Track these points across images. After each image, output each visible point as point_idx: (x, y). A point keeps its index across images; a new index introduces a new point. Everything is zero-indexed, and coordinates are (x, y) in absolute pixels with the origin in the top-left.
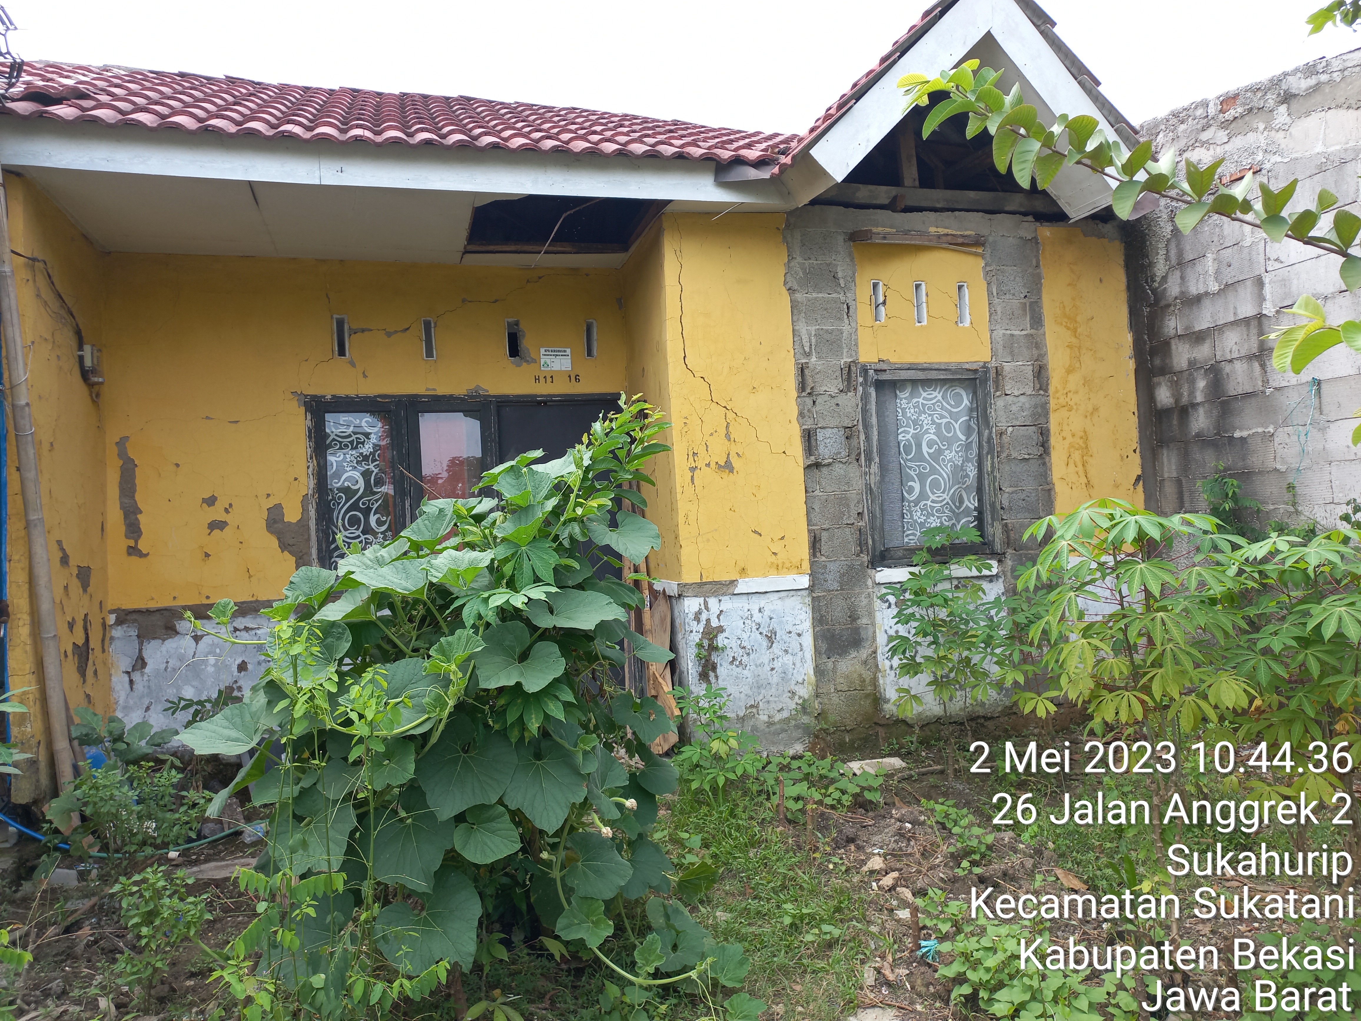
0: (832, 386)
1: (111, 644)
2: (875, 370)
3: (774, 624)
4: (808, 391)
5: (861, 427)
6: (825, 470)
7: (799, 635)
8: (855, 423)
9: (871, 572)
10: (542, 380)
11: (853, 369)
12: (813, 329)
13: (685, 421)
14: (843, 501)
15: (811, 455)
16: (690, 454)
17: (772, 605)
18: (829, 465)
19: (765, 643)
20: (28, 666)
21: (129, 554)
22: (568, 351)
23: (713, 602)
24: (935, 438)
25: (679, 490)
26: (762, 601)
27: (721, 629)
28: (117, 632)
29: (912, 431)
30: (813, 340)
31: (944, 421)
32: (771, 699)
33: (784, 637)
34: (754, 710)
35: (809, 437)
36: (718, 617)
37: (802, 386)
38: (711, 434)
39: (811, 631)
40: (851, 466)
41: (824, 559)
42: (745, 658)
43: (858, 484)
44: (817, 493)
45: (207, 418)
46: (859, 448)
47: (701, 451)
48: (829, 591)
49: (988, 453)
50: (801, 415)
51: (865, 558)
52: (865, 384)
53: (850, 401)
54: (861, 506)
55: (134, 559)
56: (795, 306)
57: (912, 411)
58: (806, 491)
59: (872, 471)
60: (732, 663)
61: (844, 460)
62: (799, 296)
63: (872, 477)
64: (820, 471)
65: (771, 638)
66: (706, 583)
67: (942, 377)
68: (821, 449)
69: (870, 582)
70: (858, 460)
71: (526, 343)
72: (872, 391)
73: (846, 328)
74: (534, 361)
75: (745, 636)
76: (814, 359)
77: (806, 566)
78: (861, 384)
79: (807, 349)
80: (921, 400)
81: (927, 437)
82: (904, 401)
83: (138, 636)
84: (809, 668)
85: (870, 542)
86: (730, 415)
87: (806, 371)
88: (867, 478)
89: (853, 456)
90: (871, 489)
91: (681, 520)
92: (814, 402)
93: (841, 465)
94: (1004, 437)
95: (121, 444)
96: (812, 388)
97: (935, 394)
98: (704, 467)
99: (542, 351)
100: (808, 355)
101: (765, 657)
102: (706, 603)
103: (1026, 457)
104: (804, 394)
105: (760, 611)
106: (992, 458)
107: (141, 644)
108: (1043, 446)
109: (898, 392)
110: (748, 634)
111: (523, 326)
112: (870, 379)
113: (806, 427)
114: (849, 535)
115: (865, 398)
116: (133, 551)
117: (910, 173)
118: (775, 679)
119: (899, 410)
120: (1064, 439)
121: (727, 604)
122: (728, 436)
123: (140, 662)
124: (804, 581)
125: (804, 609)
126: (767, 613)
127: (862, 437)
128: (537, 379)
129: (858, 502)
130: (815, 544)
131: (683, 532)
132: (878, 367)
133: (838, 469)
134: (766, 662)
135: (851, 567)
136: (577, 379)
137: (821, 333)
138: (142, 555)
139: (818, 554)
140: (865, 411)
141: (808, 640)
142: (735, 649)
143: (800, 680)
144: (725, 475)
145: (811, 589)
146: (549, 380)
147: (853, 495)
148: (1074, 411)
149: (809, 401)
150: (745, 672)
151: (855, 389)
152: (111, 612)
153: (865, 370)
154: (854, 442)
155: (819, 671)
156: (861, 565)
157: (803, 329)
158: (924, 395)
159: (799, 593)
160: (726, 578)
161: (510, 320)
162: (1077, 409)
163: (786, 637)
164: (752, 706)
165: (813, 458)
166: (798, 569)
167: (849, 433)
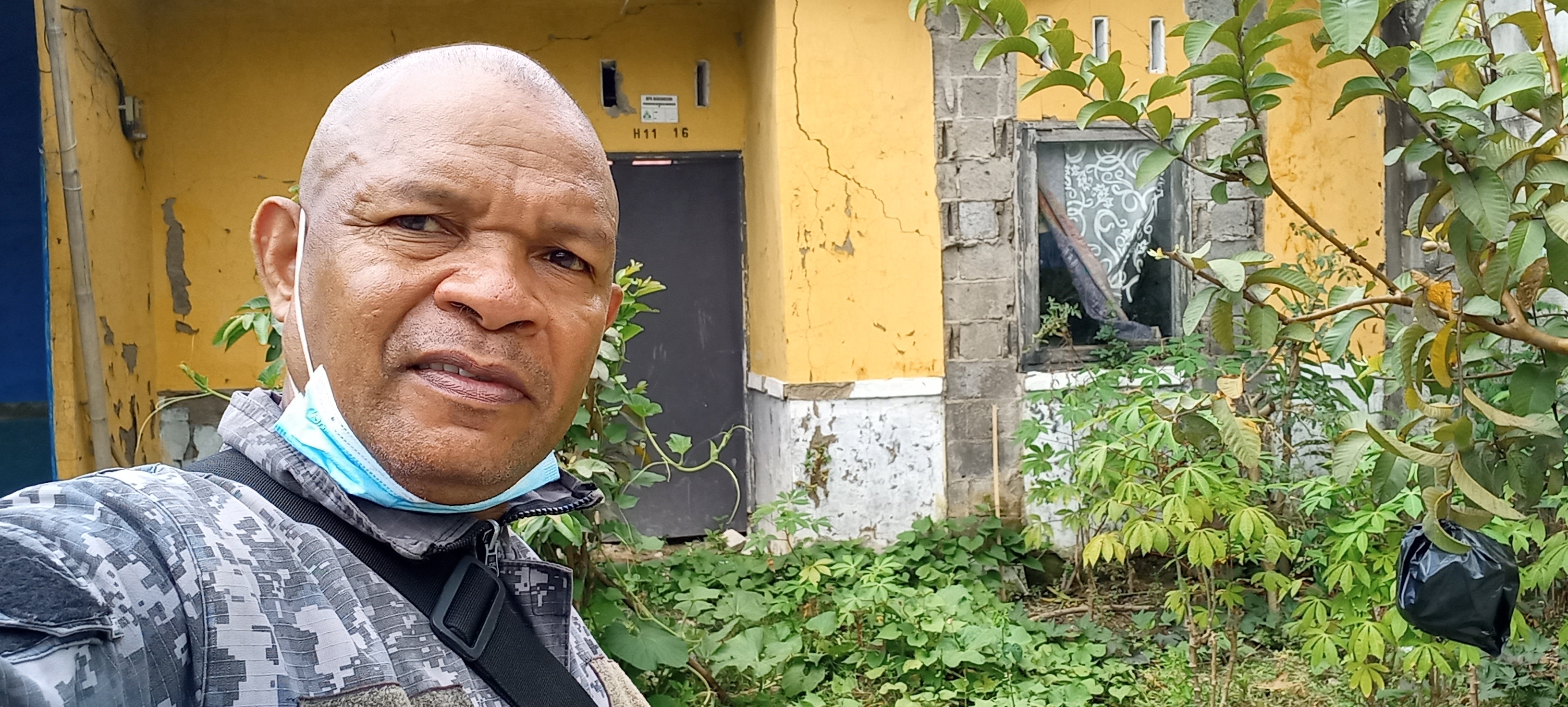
0: (985, 149)
1: (161, 428)
2: (1037, 130)
3: (897, 435)
4: (950, 156)
5: (1015, 201)
6: (968, 253)
7: (928, 449)
8: (1009, 195)
9: (1020, 376)
10: (643, 134)
11: (1009, 128)
12: (959, 79)
13: (796, 192)
14: (990, 290)
15: (950, 234)
16: (802, 232)
17: (895, 412)
18: (973, 246)
19: (887, 456)
20: (74, 452)
21: (178, 330)
22: (675, 98)
23: (824, 406)
24: (1112, 214)
25: (786, 274)
26: (884, 408)
27: (832, 439)
28: (167, 417)
29: (1083, 205)
30: (960, 92)
31: (1125, 193)
32: (891, 521)
33: (909, 450)
34: (871, 533)
35: (949, 212)
36: (830, 424)
37: (943, 150)
38: (828, 209)
39: (943, 444)
40: (1002, 247)
41: (962, 359)
42: (861, 475)
43: (1011, 270)
44: (957, 280)
45: (260, 177)
46: (1012, 227)
47: (815, 228)
48: (968, 398)
49: (1180, 235)
50: (941, 185)
51: (1013, 360)
52: (1023, 147)
53: (1005, 167)
54: (1012, 297)
55: (183, 336)
56: (937, 50)
57: (1085, 180)
58: (944, 278)
59: (1028, 254)
60: (845, 478)
61: (992, 241)
62: (943, 38)
63: (1028, 262)
64: (962, 254)
65: (893, 451)
66: (816, 385)
67: (1125, 138)
68: (964, 226)
69: (1018, 389)
70: (1011, 241)
71: (625, 88)
72: (1033, 156)
73: (1002, 77)
74: (633, 111)
75: (861, 447)
76: (959, 116)
77: (940, 367)
78: (1019, 147)
79: (951, 105)
80: (1096, 166)
81: (1100, 213)
82: (1075, 167)
83: (189, 422)
84: (939, 487)
85: (1021, 341)
86: (852, 186)
87: (949, 132)
88: (1022, 262)
89: (1006, 236)
90: (1026, 278)
91: (788, 309)
92: (958, 170)
93: (989, 247)
94: (1203, 213)
95: (168, 205)
96: (954, 153)
97: (1116, 158)
98: (817, 248)
99: (643, 98)
100: (953, 111)
101: (884, 471)
102: (815, 408)
103: (1231, 238)
104: (945, 160)
105: (881, 419)
106: (1186, 240)
107: (192, 430)
108: (1254, 225)
109: (1068, 156)
110: (866, 445)
111: (622, 69)
112: (1029, 142)
113: (944, 200)
114: (997, 333)
115: (1022, 165)
116: (181, 327)
118: (897, 498)
119: (1068, 179)
120: (1283, 216)
121: (842, 409)
122: (848, 211)
123: (191, 449)
124: (936, 386)
125: (935, 418)
126: (889, 422)
127: (1017, 212)
128: (637, 133)
129: (1009, 293)
130: (952, 341)
131: (791, 323)
132: (1041, 126)
133: (985, 252)
134: (887, 479)
135: (996, 371)
136: (685, 133)
137: (970, 83)
138: (192, 332)
139: (956, 354)
140: (1021, 180)
141: (939, 456)
142: (849, 463)
143: (928, 501)
144: (843, 258)
145: (945, 395)
146: (651, 134)
147: (1002, 283)
148: (1297, 181)
149: (951, 168)
150: (861, 489)
151: (1011, 154)
152: (160, 394)
153: (1024, 131)
154: (1007, 218)
155: (949, 491)
156: (1008, 368)
157: (947, 79)
158: (1101, 159)
159: (930, 399)
160: (840, 380)
161: (606, 61)
163: (912, 451)
164: (868, 529)
165: (952, 238)
166: (930, 370)
167: (1000, 208)
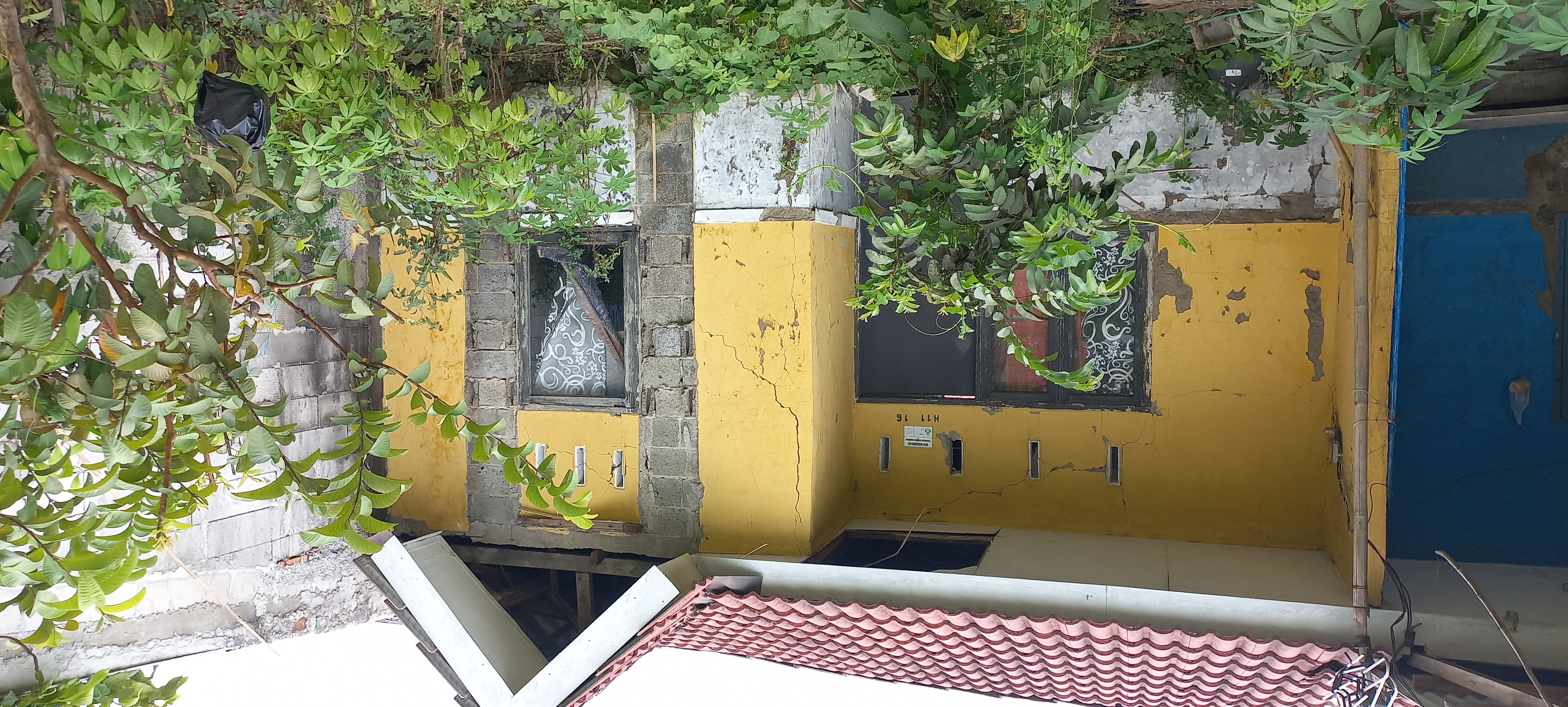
0: (664, 394)
1: (1339, 191)
2: (624, 407)
3: (729, 179)
4: (686, 391)
5: (640, 355)
6: (675, 317)
7: (706, 168)
8: (645, 360)
9: (638, 222)
10: (931, 418)
11: (644, 409)
12: (680, 447)
13: (800, 369)
14: (660, 289)
15: (687, 332)
16: (797, 338)
17: (730, 197)
18: (671, 323)
19: (738, 163)
20: (1383, 177)
21: (1318, 273)
22: (906, 444)
23: (784, 203)
24: (573, 342)
25: (809, 306)
26: (739, 201)
27: (778, 177)
28: (1333, 201)
29: (593, 350)
30: (679, 436)
31: (564, 358)
32: (735, 111)
33: (720, 167)
34: (751, 101)
35: (688, 349)
36: (779, 188)
37: (692, 395)
38: (777, 355)
39: (695, 171)
40: (650, 321)
41: (680, 237)
42: (757, 149)
43: (645, 304)
44: (683, 297)
45: (1240, 395)
46: (643, 336)
47: (787, 342)
48: (677, 207)
49: (524, 326)
50: (694, 370)
51: (642, 236)
52: (634, 395)
53: (648, 381)
54: (644, 283)
55: (1314, 269)
56: (695, 468)
57: (592, 369)
58: (693, 300)
59: (631, 315)
60: (769, 146)
61: (657, 326)
62: (692, 478)
63: (631, 310)
64: (679, 317)
65: (732, 166)
66: (789, 219)
67: (563, 398)
68: (677, 338)
69: (639, 212)
70: (644, 326)
71: (944, 453)
72: (628, 388)
73: (649, 446)
74: (938, 436)
75: (756, 169)
76: (680, 420)
77: (697, 232)
78: (637, 395)
79: (686, 429)
80: (584, 378)
81: (581, 344)
82: (599, 378)
83: (1315, 196)
84: (698, 138)
85: (637, 250)
86: (759, 373)
87: (687, 408)
88: (636, 309)
89: (648, 329)
90: (633, 298)
91: (808, 279)
92: (681, 380)
93: (660, 322)
94: (508, 341)
95: (1319, 375)
96: (683, 393)
97: (570, 383)
98: (786, 325)
99: (930, 445)
100: (685, 424)
101: (740, 150)
102: (790, 202)
103: (488, 321)
104: (691, 388)
105: (741, 192)
106: (520, 321)
107: (1312, 189)
108: (473, 330)
109: (604, 387)
110: (753, 171)
111: (947, 469)
112: (630, 399)
113: (692, 358)
114: (655, 256)
115: (635, 382)
116: (1314, 275)
117: (583, 586)
118: (730, 129)
119: (604, 370)
120: (452, 336)
121: (770, 200)
122: (762, 353)
123: (1314, 173)
124: (699, 217)
125: (700, 191)
126: (735, 189)
127: (639, 346)
128: (936, 419)
129: (646, 287)
130: (687, 251)
131: (807, 268)
132: (622, 410)
133: (662, 318)
134: (738, 144)
135: (655, 227)
136: (899, 416)
137: (672, 444)
138: (1307, 271)
139: (685, 241)
140: (636, 370)
141: (698, 162)
142: (766, 157)
143: (707, 126)
144: (766, 318)
145: (693, 210)
146: (925, 418)
147: (650, 294)
148: (443, 361)
149: (686, 382)
150: (757, 136)
151: (643, 391)
152: (1337, 220)
153: (634, 407)
154: (647, 342)
155: (690, 133)
156: (646, 229)
157: (688, 448)
158: (580, 383)
159: (704, 206)
160: (771, 224)
161: (959, 475)
162: (439, 363)
163: (719, 166)
164: (753, 104)
165: (686, 329)
166: (704, 229)
167: (651, 351)
